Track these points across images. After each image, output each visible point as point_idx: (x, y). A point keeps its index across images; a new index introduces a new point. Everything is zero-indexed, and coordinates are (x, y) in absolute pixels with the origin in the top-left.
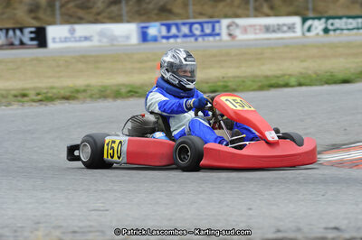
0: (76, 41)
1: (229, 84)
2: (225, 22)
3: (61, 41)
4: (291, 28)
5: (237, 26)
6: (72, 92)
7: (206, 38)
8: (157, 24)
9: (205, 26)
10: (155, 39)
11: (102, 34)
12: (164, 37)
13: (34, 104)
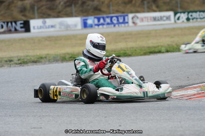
0: (46, 28)
1: (128, 52)
2: (131, 16)
3: (38, 28)
4: (168, 18)
5: (138, 18)
6: (38, 58)
7: (120, 25)
8: (92, 17)
9: (120, 18)
10: (91, 26)
11: (61, 24)
12: (96, 25)
13: (16, 65)
